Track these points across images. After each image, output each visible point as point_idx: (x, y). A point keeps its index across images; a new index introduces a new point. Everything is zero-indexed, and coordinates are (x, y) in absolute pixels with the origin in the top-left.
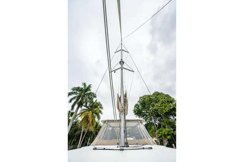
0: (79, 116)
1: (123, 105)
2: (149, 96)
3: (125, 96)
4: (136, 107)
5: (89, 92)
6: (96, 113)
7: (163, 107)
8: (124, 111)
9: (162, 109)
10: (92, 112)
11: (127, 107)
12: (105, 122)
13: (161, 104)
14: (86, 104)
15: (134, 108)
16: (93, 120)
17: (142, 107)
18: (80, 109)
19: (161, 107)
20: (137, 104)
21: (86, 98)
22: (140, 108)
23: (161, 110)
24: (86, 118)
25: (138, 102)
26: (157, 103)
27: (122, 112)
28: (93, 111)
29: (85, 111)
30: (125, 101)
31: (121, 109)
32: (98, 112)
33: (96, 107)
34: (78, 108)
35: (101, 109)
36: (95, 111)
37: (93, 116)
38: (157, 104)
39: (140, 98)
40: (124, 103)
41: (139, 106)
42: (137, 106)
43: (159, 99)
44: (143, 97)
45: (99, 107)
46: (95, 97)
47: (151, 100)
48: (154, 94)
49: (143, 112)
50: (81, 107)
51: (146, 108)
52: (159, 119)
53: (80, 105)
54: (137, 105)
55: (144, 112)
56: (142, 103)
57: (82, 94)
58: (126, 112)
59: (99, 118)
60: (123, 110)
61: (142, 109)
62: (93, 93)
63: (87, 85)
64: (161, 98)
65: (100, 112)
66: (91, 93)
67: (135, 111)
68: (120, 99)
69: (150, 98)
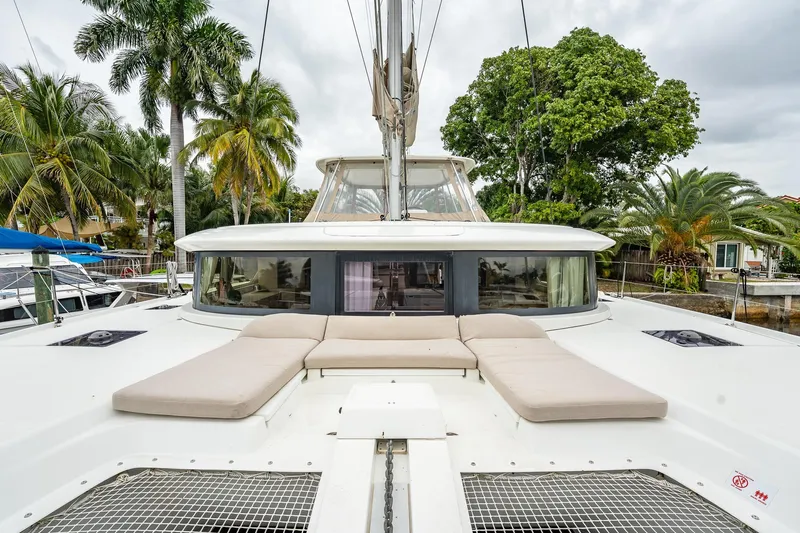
0: (197, 151)
1: (398, 103)
2: (533, 55)
3: (408, 61)
4: (459, 114)
5: (198, 21)
6: (271, 141)
7: (579, 119)
8: (399, 124)
9: (573, 126)
10: (252, 134)
11: (415, 112)
13: (576, 104)
14: (209, 92)
15: (450, 117)
16: (268, 169)
17: (488, 114)
19: (572, 120)
20: (464, 98)
22: (475, 119)
23: (565, 130)
24: (235, 160)
25: (472, 87)
26: (561, 96)
27: (394, 130)
28: (255, 131)
29: (215, 128)
30: (409, 86)
31: (390, 117)
32: (277, 133)
33: (262, 110)
34: (178, 117)
35: (290, 123)
36: (265, 131)
37: (262, 153)
38: (558, 103)
39: (488, 63)
40: (403, 95)
41: (471, 110)
42: (461, 108)
43: (577, 77)
44: (504, 58)
45: (275, 109)
46: (243, 51)
48: (564, 45)
49: (490, 136)
50: (191, 112)
51: (503, 121)
52: (548, 169)
53: (182, 100)
54: (462, 102)
55: (490, 141)
56: (488, 96)
57: (172, 39)
58: (408, 130)
59: (290, 163)
60: (398, 121)
61: (484, 123)
62: (223, 28)
64: (590, 70)
65: (289, 134)
66: (211, 26)
67: (452, 134)
69: (535, 69)
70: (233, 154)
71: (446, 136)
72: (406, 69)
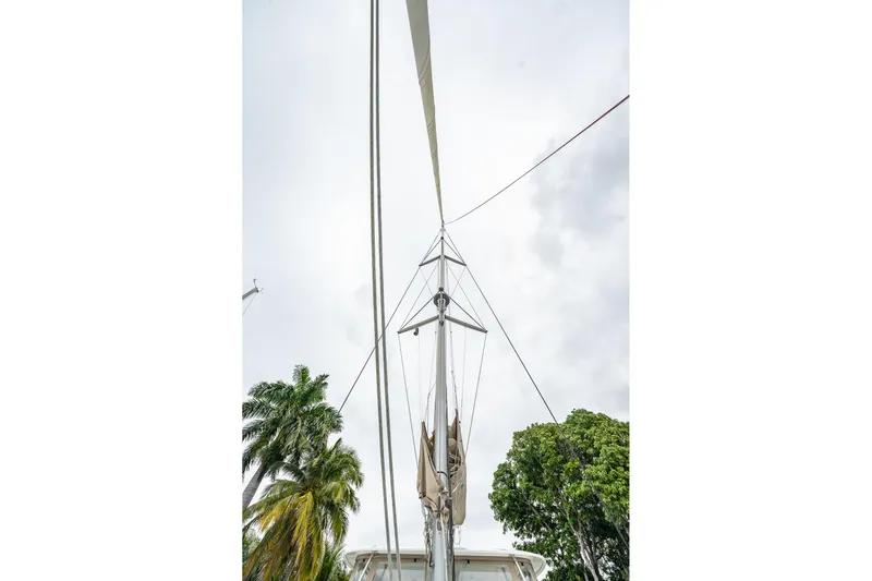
0: (255, 516)
1: (443, 478)
2: (552, 430)
3: (454, 433)
4: (503, 480)
5: (313, 405)
6: (331, 507)
8: (445, 509)
9: (618, 494)
10: (315, 500)
11: (463, 487)
12: (361, 561)
13: (608, 470)
14: (297, 455)
15: (494, 485)
16: (315, 542)
17: (529, 481)
18: (267, 481)
20: (504, 465)
21: (299, 430)
22: (518, 485)
23: (612, 499)
24: (286, 528)
25: (509, 455)
26: (590, 462)
27: (439, 516)
28: (318, 493)
29: (285, 489)
30: (455, 459)
31: (434, 497)
32: (338, 498)
33: (333, 473)
35: (353, 487)
36: (329, 495)
37: (316, 521)
38: (590, 469)
39: (517, 435)
40: (449, 468)
41: (512, 476)
42: (503, 474)
43: (596, 444)
44: (529, 432)
45: (344, 473)
46: (336, 427)
47: (561, 447)
48: (572, 421)
49: (535, 504)
50: (273, 473)
51: (545, 488)
52: (611, 547)
53: (273, 460)
54: (504, 469)
55: (538, 509)
56: (524, 462)
57: (289, 414)
58: (455, 513)
59: (340, 530)
60: (443, 503)
61: (528, 489)
62: (329, 410)
63: (313, 376)
64: (604, 440)
65: (350, 497)
66: (322, 408)
67: (499, 502)
68: (430, 444)
69: (556, 440)
70: (288, 521)
71: (495, 503)
72: (452, 440)
